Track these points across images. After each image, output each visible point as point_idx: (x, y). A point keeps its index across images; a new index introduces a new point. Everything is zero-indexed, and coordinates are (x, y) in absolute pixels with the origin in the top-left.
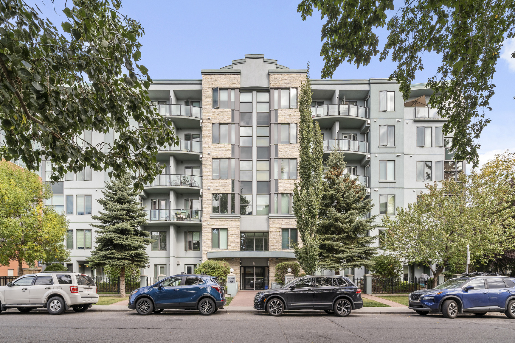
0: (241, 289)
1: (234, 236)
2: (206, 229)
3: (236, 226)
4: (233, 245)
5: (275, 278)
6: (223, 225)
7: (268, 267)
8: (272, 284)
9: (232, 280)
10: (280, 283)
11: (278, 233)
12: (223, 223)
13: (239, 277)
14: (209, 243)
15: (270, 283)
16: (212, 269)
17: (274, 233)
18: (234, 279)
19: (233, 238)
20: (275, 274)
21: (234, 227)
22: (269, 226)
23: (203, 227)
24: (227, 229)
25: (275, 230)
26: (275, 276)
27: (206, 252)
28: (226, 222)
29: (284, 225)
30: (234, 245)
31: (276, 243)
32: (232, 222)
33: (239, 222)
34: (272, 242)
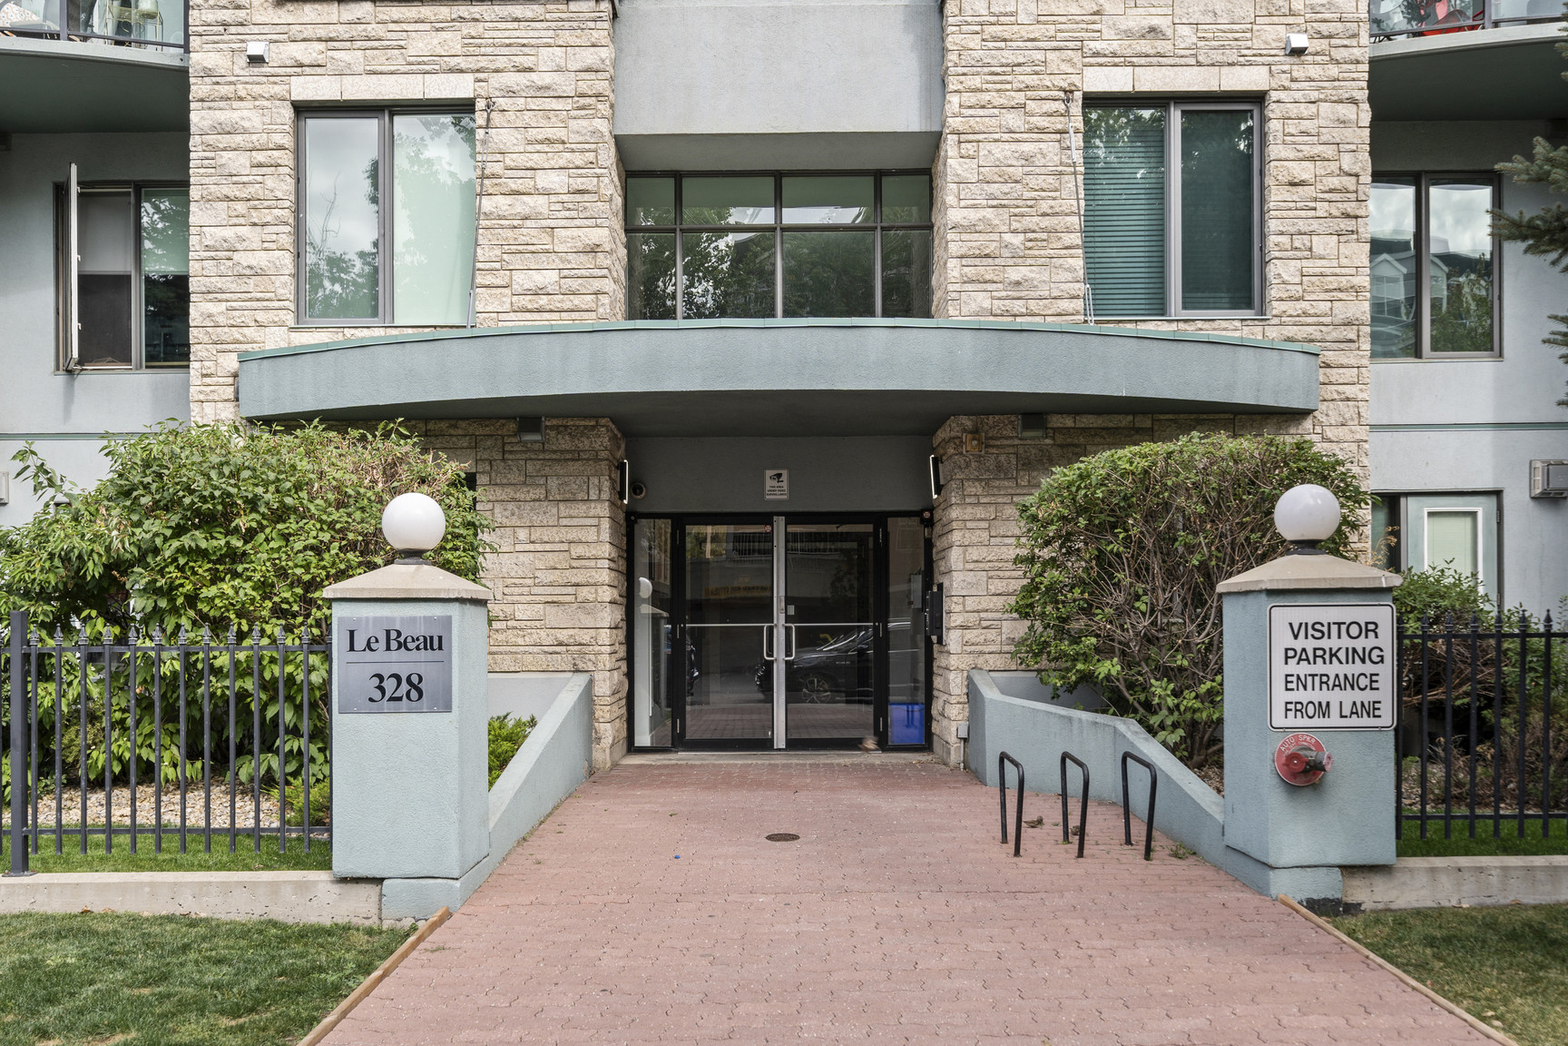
0: (644, 738)
1: (545, 180)
2: (225, 116)
3: (566, 84)
4: (540, 279)
5: (1020, 628)
6: (420, 67)
7: (927, 518)
8: (990, 693)
9: (403, 663)
10: (1087, 678)
11: (1050, 148)
12: (422, 44)
13: (611, 616)
14: (259, 260)
15: (951, 684)
16: (208, 521)
17: (1001, 151)
18: (433, 643)
19: (540, 203)
20: (1016, 581)
21: (542, 91)
22: (937, 83)
23: (198, 89)
24: (463, 107)
25: (1013, 120)
26: (1024, 611)
27: (231, 363)
28: (452, 41)
29: (1116, 60)
30: (549, 278)
31: (1018, 257)
32: (523, 33)
33: (601, 33)
34: (975, 242)
